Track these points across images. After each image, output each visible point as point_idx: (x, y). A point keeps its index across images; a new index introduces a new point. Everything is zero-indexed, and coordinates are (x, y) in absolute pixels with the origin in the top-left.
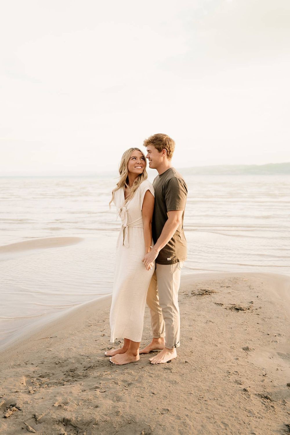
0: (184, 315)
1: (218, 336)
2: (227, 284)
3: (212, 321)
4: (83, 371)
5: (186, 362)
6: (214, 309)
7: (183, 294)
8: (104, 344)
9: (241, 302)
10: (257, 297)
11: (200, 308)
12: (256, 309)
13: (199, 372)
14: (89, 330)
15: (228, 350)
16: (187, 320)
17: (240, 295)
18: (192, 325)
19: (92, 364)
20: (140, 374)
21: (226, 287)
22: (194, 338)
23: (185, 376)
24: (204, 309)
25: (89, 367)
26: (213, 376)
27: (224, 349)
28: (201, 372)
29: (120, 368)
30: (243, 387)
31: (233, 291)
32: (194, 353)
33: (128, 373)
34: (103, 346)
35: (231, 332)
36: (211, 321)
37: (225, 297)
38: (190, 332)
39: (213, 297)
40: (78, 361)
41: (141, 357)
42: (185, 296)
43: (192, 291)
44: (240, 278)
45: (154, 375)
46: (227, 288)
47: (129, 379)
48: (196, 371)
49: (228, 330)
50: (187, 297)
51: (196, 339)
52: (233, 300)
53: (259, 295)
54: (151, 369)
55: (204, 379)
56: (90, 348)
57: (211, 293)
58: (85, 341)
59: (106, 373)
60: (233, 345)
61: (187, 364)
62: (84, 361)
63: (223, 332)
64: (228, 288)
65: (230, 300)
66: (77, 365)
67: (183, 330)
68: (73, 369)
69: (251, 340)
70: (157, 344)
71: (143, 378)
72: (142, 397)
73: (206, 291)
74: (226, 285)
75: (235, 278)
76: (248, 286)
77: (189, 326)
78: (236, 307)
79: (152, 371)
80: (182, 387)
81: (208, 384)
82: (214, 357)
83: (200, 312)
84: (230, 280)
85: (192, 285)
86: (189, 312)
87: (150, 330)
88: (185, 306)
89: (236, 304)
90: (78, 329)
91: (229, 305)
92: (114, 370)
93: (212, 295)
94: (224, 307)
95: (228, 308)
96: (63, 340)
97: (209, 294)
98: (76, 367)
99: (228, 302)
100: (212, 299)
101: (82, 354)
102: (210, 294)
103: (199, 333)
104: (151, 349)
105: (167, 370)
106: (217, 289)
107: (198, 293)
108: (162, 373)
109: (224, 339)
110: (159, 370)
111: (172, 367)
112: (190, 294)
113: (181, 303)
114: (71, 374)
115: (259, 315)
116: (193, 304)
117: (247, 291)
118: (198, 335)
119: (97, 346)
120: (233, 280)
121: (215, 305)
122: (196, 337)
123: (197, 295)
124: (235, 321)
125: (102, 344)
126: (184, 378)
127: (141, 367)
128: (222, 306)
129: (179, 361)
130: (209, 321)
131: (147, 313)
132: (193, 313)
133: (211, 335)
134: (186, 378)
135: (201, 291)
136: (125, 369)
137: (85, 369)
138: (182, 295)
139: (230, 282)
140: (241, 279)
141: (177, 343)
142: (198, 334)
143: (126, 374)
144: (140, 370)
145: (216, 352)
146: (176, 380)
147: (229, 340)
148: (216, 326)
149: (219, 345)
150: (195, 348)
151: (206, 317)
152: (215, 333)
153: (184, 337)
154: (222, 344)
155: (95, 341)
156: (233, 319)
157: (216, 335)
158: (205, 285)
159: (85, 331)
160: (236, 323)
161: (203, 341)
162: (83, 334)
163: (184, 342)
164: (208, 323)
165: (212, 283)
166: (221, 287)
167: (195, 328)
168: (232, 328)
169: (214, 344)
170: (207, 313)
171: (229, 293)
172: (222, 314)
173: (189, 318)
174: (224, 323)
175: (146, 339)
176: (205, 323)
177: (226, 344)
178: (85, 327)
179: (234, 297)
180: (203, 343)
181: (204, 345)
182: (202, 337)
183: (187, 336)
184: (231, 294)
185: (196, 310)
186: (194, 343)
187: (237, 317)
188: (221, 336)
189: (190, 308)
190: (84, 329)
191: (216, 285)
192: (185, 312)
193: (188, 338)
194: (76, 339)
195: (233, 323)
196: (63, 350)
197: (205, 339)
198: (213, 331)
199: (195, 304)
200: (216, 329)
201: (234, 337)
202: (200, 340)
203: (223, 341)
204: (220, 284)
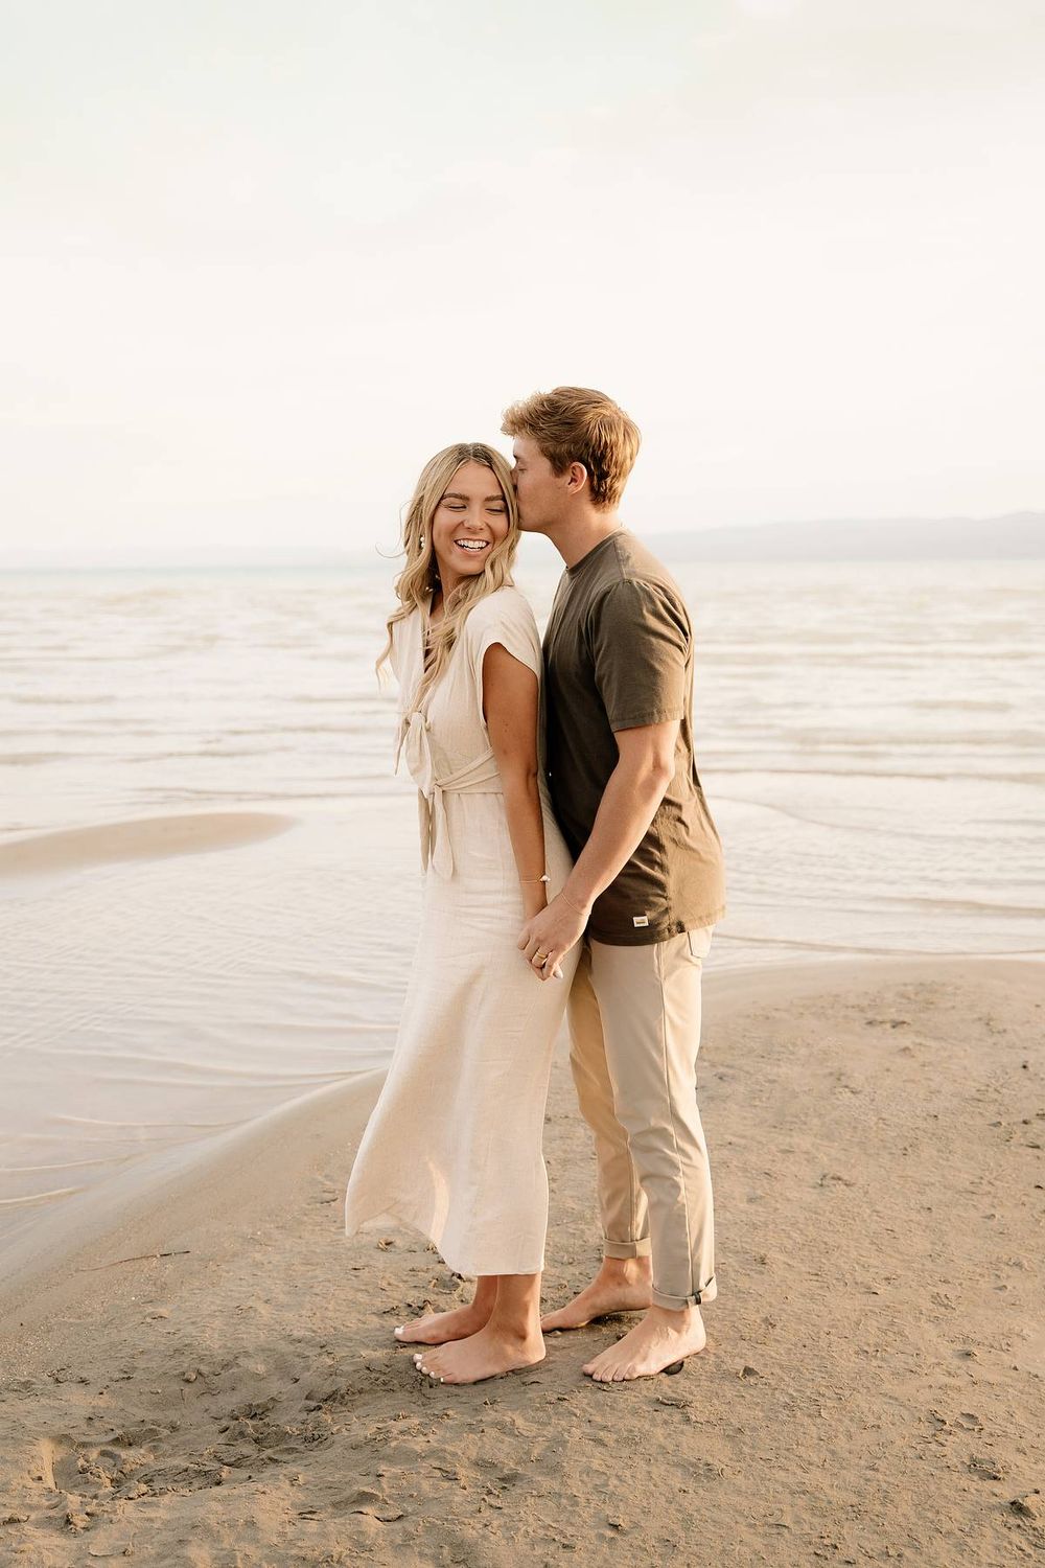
0: (726, 1152)
1: (874, 1247)
2: (893, 1010)
3: (846, 1178)
4: (304, 1415)
5: (748, 1371)
8: (389, 1284)
10: (1025, 1067)
11: (789, 1119)
12: (1025, 1122)
13: (807, 1421)
14: (324, 1219)
15: (924, 1312)
16: (740, 1174)
17: (950, 1057)
18: (761, 1197)
19: (342, 1383)
20: (549, 1431)
21: (888, 1026)
22: (774, 1255)
23: (747, 1439)
24: (805, 1123)
25: (331, 1397)
26: (868, 1437)
27: (906, 1307)
28: (818, 1420)
29: (464, 1400)
30: (1006, 1492)
31: (921, 1040)
32: (778, 1330)
33: (501, 1426)
34: (388, 1297)
35: (927, 1227)
36: (839, 1179)
37: (888, 1070)
38: (755, 1227)
40: (282, 1368)
41: (550, 1349)
44: (944, 984)
45: (615, 1436)
46: (894, 1027)
47: (504, 1453)
48: (794, 1416)
49: (915, 1216)
51: (786, 1260)
52: (923, 1082)
53: (1031, 1060)
54: (599, 1406)
55: (833, 1453)
56: (331, 1307)
58: (310, 1274)
59: (402, 1425)
60: (943, 1289)
61: (752, 1380)
62: (308, 1368)
63: (896, 1229)
64: (899, 1030)
65: (913, 1081)
66: (276, 1387)
67: (725, 1219)
68: (258, 1406)
69: (1018, 1265)
70: (619, 1284)
71: (564, 1448)
72: (565, 1546)
74: (892, 1017)
75: (921, 984)
76: (980, 1019)
77: (751, 1200)
79: (603, 1415)
80: (739, 1492)
81: (851, 1476)
82: (869, 1345)
83: (791, 1136)
84: (903, 996)
85: (748, 1016)
86: (744, 1137)
87: (582, 1218)
88: (725, 1109)
90: (277, 1215)
92: (438, 1409)
96: (214, 1268)
98: (274, 1394)
101: (297, 1334)
103: (793, 1235)
104: (593, 1306)
105: (669, 1410)
106: (855, 1033)
108: (647, 1427)
109: (904, 1261)
110: (635, 1412)
111: (691, 1393)
113: (708, 1098)
114: (250, 1430)
115: (1038, 1147)
116: (757, 1103)
117: (980, 1040)
118: (791, 1242)
119: (360, 1295)
120: (916, 994)
122: (783, 1250)
124: (943, 1176)
125: (384, 1284)
126: (746, 1449)
127: (553, 1398)
129: (718, 1366)
130: (833, 1178)
131: (569, 1141)
132: (760, 1143)
133: (844, 1242)
134: (753, 1447)
136: (486, 1403)
137: (313, 1404)
139: (904, 1001)
140: (950, 989)
141: (702, 1285)
142: (789, 1237)
143: (492, 1432)
144: (550, 1408)
145: (875, 1323)
146: (710, 1461)
147: (923, 1265)
148: (865, 1199)
149: (882, 1289)
150: (784, 1306)
151: (816, 1160)
152: (864, 1232)
153: (730, 1252)
154: (897, 1283)
155: (354, 1272)
156: (934, 1169)
157: (868, 1241)
158: (802, 1014)
159: (310, 1227)
160: (945, 1187)
161: (815, 1272)
162: (299, 1241)
163: (733, 1275)
164: (827, 1189)
165: (832, 1008)
166: (870, 1023)
167: (776, 1209)
168: (929, 1209)
169: (862, 1283)
170: (819, 1141)
171: (906, 1049)
172: (885, 1147)
173: (745, 1164)
174: (897, 1187)
175: (571, 1260)
176: (815, 1187)
177: (914, 1284)
178: (309, 1204)
179: (926, 1069)
180: (816, 1278)
181: (820, 1292)
182: (806, 1253)
183: (742, 1248)
184: (913, 1056)
185: (773, 1130)
186: (777, 1282)
187: (948, 1160)
188: (887, 1246)
189: (745, 1118)
190: (305, 1218)
191: (846, 1017)
192: (729, 1138)
193: (747, 1256)
194: (270, 1263)
195: (933, 1184)
196: (217, 1314)
197: (823, 1260)
198: (853, 1222)
199: (768, 1098)
200: (865, 1216)
201: (944, 1249)
202: (800, 1265)
203: (899, 1272)
204: (862, 1010)
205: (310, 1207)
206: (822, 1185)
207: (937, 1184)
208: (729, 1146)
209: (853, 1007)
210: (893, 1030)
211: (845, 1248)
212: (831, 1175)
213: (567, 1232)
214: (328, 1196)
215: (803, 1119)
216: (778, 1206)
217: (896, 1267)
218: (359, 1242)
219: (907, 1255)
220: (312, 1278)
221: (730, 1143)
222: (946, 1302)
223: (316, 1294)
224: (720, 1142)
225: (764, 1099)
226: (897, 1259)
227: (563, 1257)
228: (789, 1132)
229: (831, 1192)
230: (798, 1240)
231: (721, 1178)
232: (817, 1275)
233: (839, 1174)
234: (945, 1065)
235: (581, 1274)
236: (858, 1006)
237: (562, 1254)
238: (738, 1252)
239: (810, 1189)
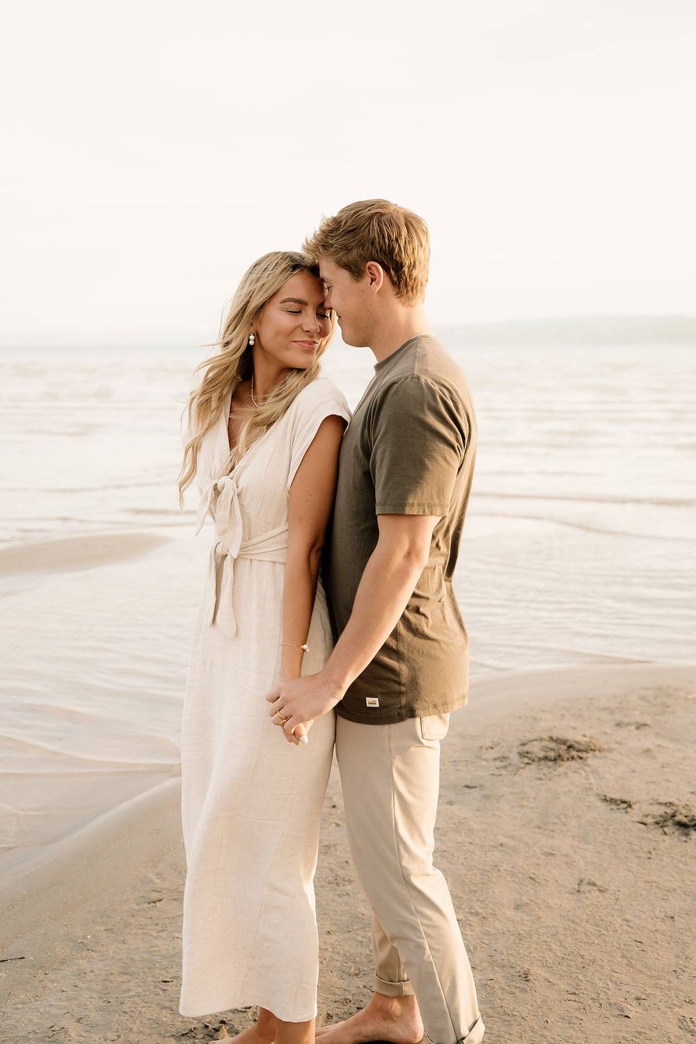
0: (497, 854)
1: (625, 961)
2: (637, 712)
3: (599, 883)
6: (602, 825)
7: (491, 754)
9: (692, 793)
11: (551, 819)
14: (148, 921)
16: (509, 879)
17: (684, 759)
18: (526, 904)
21: (633, 728)
22: (537, 971)
24: (565, 825)
27: (655, 1034)
31: (660, 742)
35: (671, 937)
36: (594, 884)
37: (634, 771)
38: (520, 937)
39: (594, 772)
42: (498, 764)
43: (523, 744)
44: (677, 689)
46: (637, 728)
49: (660, 926)
50: (505, 767)
51: (547, 976)
52: (663, 782)
56: (135, 1028)
57: (586, 751)
58: (124, 986)
63: (644, 941)
64: (641, 731)
65: (655, 783)
70: (384, 1019)
73: (568, 744)
74: (635, 718)
75: (659, 688)
77: (517, 907)
78: (679, 818)
83: (553, 837)
84: (644, 698)
85: (520, 717)
86: (513, 838)
88: (498, 809)
89: (676, 802)
90: (108, 917)
91: (651, 804)
93: (591, 759)
94: (635, 814)
95: (649, 820)
96: (42, 977)
97: (581, 758)
99: (648, 794)
100: (592, 779)
102: (584, 755)
103: (555, 947)
104: (359, 1034)
106: (606, 733)
107: (542, 754)
109: (652, 977)
112: (514, 757)
113: (485, 797)
116: (525, 803)
118: (551, 955)
120: (655, 698)
121: (603, 807)
122: (545, 965)
123: (540, 759)
124: (683, 881)
128: (629, 809)
130: (589, 883)
132: (527, 844)
133: (598, 956)
135: (553, 745)
138: (487, 761)
139: (645, 704)
142: (550, 950)
147: (670, 982)
148: (616, 907)
149: (632, 1010)
150: (545, 1032)
151: (574, 864)
152: (615, 943)
153: (498, 966)
154: (646, 1003)
155: (163, 986)
156: (674, 874)
157: (619, 954)
158: (563, 716)
159: (135, 931)
160: (685, 893)
161: (571, 990)
162: (121, 946)
163: (499, 992)
164: (583, 895)
165: (587, 710)
166: (618, 725)
167: (539, 918)
168: (672, 917)
169: (615, 1004)
170: (577, 843)
171: (648, 751)
172: (633, 850)
173: (513, 867)
174: (644, 893)
175: (357, 972)
176: (573, 893)
177: (661, 1005)
178: (138, 904)
179: (665, 770)
180: (573, 997)
181: (577, 1014)
182: (565, 969)
183: (509, 961)
184: (654, 758)
185: (538, 831)
186: (539, 1001)
187: (687, 864)
188: (637, 960)
189: (515, 818)
190: (132, 921)
191: (599, 719)
192: (502, 839)
193: (512, 971)
194: (92, 971)
195: (674, 890)
196: (31, 1036)
197: (580, 977)
198: (605, 933)
199: (535, 799)
200: (617, 926)
201: (687, 964)
202: (559, 982)
203: (648, 991)
204: (612, 712)
205: (137, 908)
206: (579, 891)
207: (678, 890)
208: (501, 848)
209: (604, 709)
210: (636, 732)
211: (600, 963)
212: (586, 881)
213: (357, 941)
214: (155, 896)
215: (564, 820)
216: (541, 913)
217: (645, 984)
218: (174, 948)
219: (655, 970)
220: (125, 992)
221: (501, 845)
222: (691, 1026)
223: (125, 1012)
224: (492, 844)
225: (531, 800)
226: (646, 975)
227: (351, 967)
228: (551, 833)
229: (587, 898)
230: (559, 953)
231: (492, 882)
232: (575, 994)
233: (593, 880)
234: (681, 767)
235: (365, 987)
236: (608, 709)
237: (350, 964)
238: (504, 966)
239: (568, 895)
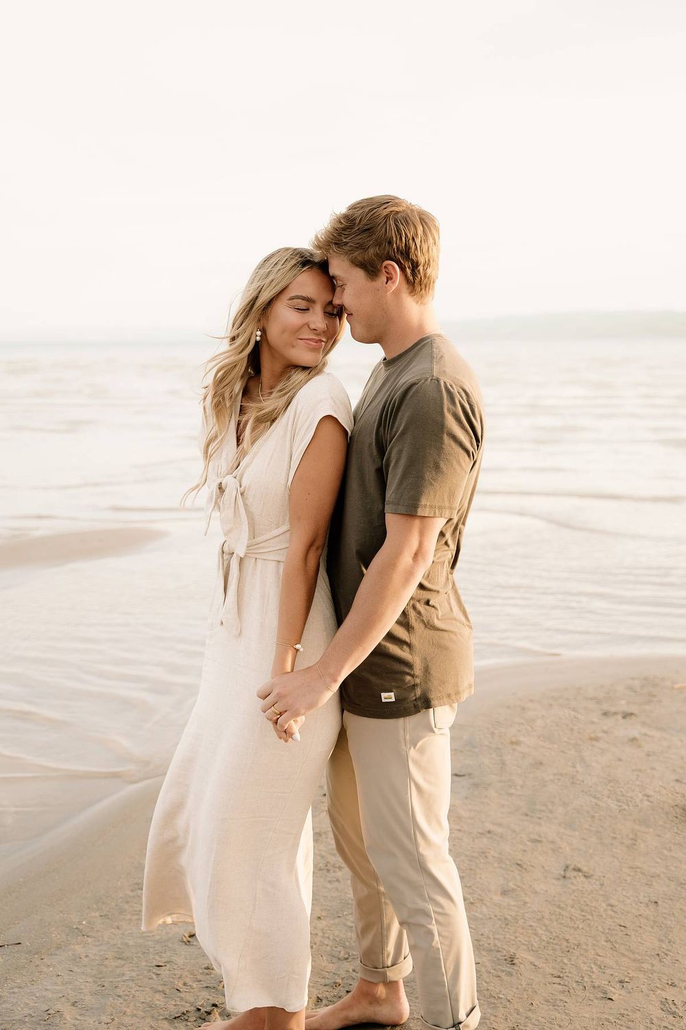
0: (485, 841)
1: (609, 945)
2: (623, 702)
3: (585, 869)
8: (185, 984)
9: (677, 781)
11: (538, 807)
15: (655, 1020)
16: (496, 865)
17: (669, 747)
18: (513, 890)
21: (619, 717)
22: (523, 955)
24: (551, 812)
27: (638, 1015)
31: (646, 731)
34: (182, 1000)
35: (655, 922)
36: (579, 870)
38: (506, 922)
39: (581, 760)
44: (663, 679)
46: (624, 717)
49: (644, 911)
51: (532, 959)
52: (649, 771)
56: (129, 1011)
58: (119, 971)
60: (670, 994)
63: (628, 925)
64: (628, 720)
70: (370, 1003)
74: (621, 708)
75: (646, 678)
77: (504, 893)
83: (540, 825)
84: (631, 688)
85: (509, 707)
86: (499, 825)
88: (486, 797)
90: (103, 903)
96: (38, 962)
103: (540, 932)
104: (347, 1019)
106: (593, 723)
109: (635, 961)
113: (474, 785)
116: (512, 791)
118: (537, 939)
119: (157, 997)
120: (642, 687)
122: (531, 949)
125: (180, 986)
130: (574, 869)
132: (514, 831)
133: (583, 940)
139: (632, 694)
141: (462, 1016)
142: (536, 934)
147: (653, 965)
148: (601, 892)
149: (616, 993)
150: (530, 1014)
151: (561, 851)
152: (600, 928)
153: (484, 950)
154: (629, 986)
155: (156, 970)
156: (658, 860)
157: (604, 938)
158: (551, 705)
160: (669, 879)
161: (556, 973)
162: (116, 931)
163: (485, 976)
164: (569, 881)
165: (575, 699)
166: (605, 714)
167: (525, 903)
168: (656, 902)
169: (599, 987)
170: (563, 830)
171: (633, 740)
173: (500, 853)
174: (629, 879)
175: (346, 956)
176: (558, 879)
177: (644, 988)
179: (651, 758)
180: (557, 980)
181: (562, 997)
182: (551, 952)
183: (496, 946)
184: (640, 747)
185: (525, 818)
186: (524, 983)
188: (620, 944)
189: (503, 806)
190: (127, 907)
191: (586, 708)
192: (489, 826)
193: (499, 955)
194: (87, 956)
195: (659, 876)
197: (565, 961)
198: (590, 917)
199: (522, 787)
200: (602, 911)
201: (670, 948)
202: (544, 965)
203: (632, 974)
204: (599, 702)
205: (131, 894)
206: (564, 877)
207: (662, 876)
208: (489, 835)
210: (623, 721)
211: (584, 947)
212: (572, 867)
215: (550, 807)
216: (527, 899)
217: (628, 967)
218: (165, 933)
219: (638, 954)
220: (119, 976)
221: (489, 832)
222: (674, 1009)
223: (119, 996)
224: (480, 831)
225: (519, 788)
226: (630, 958)
227: (340, 952)
228: (538, 821)
229: (573, 884)
230: (544, 938)
231: (480, 868)
232: (559, 977)
233: (579, 866)
234: (667, 755)
236: (596, 698)
237: (340, 948)
238: (491, 950)
239: (554, 881)
